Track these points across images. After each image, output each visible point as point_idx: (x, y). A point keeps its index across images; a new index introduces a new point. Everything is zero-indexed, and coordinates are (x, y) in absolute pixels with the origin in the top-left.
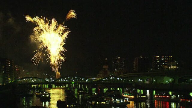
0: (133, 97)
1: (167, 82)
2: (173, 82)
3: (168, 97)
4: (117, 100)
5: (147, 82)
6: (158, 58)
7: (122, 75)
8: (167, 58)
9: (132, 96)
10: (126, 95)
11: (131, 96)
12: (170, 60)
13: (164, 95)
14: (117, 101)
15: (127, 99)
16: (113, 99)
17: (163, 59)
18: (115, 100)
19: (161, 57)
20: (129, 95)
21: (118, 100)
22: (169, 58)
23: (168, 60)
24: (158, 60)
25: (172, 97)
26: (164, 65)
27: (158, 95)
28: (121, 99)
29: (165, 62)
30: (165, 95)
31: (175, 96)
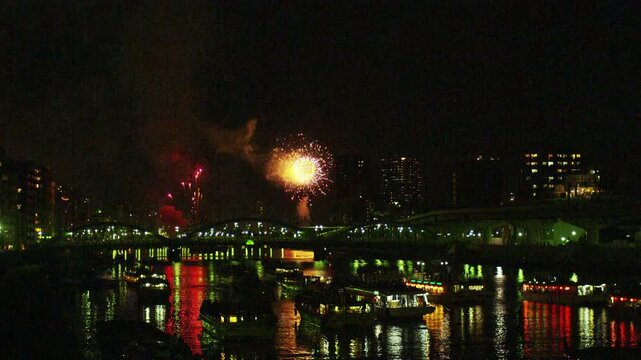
0: (441, 289)
1: (563, 239)
2: (582, 239)
3: (567, 288)
4: (390, 298)
5: (498, 241)
6: (535, 160)
7: (413, 217)
8: (562, 160)
9: (439, 286)
10: (416, 283)
11: (436, 288)
12: (575, 166)
13: (553, 284)
14: (390, 304)
15: (425, 295)
16: (379, 297)
17: (550, 163)
18: (384, 299)
19: (543, 158)
20: (429, 284)
21: (394, 298)
22: (569, 159)
23: (569, 167)
24: (534, 167)
25: (581, 289)
26: (552, 182)
27: (533, 283)
28: (405, 296)
29: (556, 175)
30: (557, 284)
31: (591, 288)
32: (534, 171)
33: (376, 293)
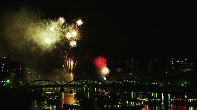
1: (182, 85)
3: (185, 100)
4: (131, 103)
5: (162, 85)
6: (173, 60)
7: (136, 78)
8: (182, 60)
9: (147, 99)
10: (140, 98)
11: (146, 100)
12: (185, 62)
13: (180, 99)
14: (131, 105)
15: (142, 102)
16: (128, 103)
17: (178, 61)
18: (129, 103)
19: (176, 60)
20: (144, 99)
21: (133, 103)
22: (184, 60)
24: (173, 63)
25: (189, 100)
26: (179, 67)
27: (174, 98)
28: (136, 102)
29: (180, 65)
30: (182, 98)
31: (193, 100)
32: (173, 64)
33: (127, 101)
